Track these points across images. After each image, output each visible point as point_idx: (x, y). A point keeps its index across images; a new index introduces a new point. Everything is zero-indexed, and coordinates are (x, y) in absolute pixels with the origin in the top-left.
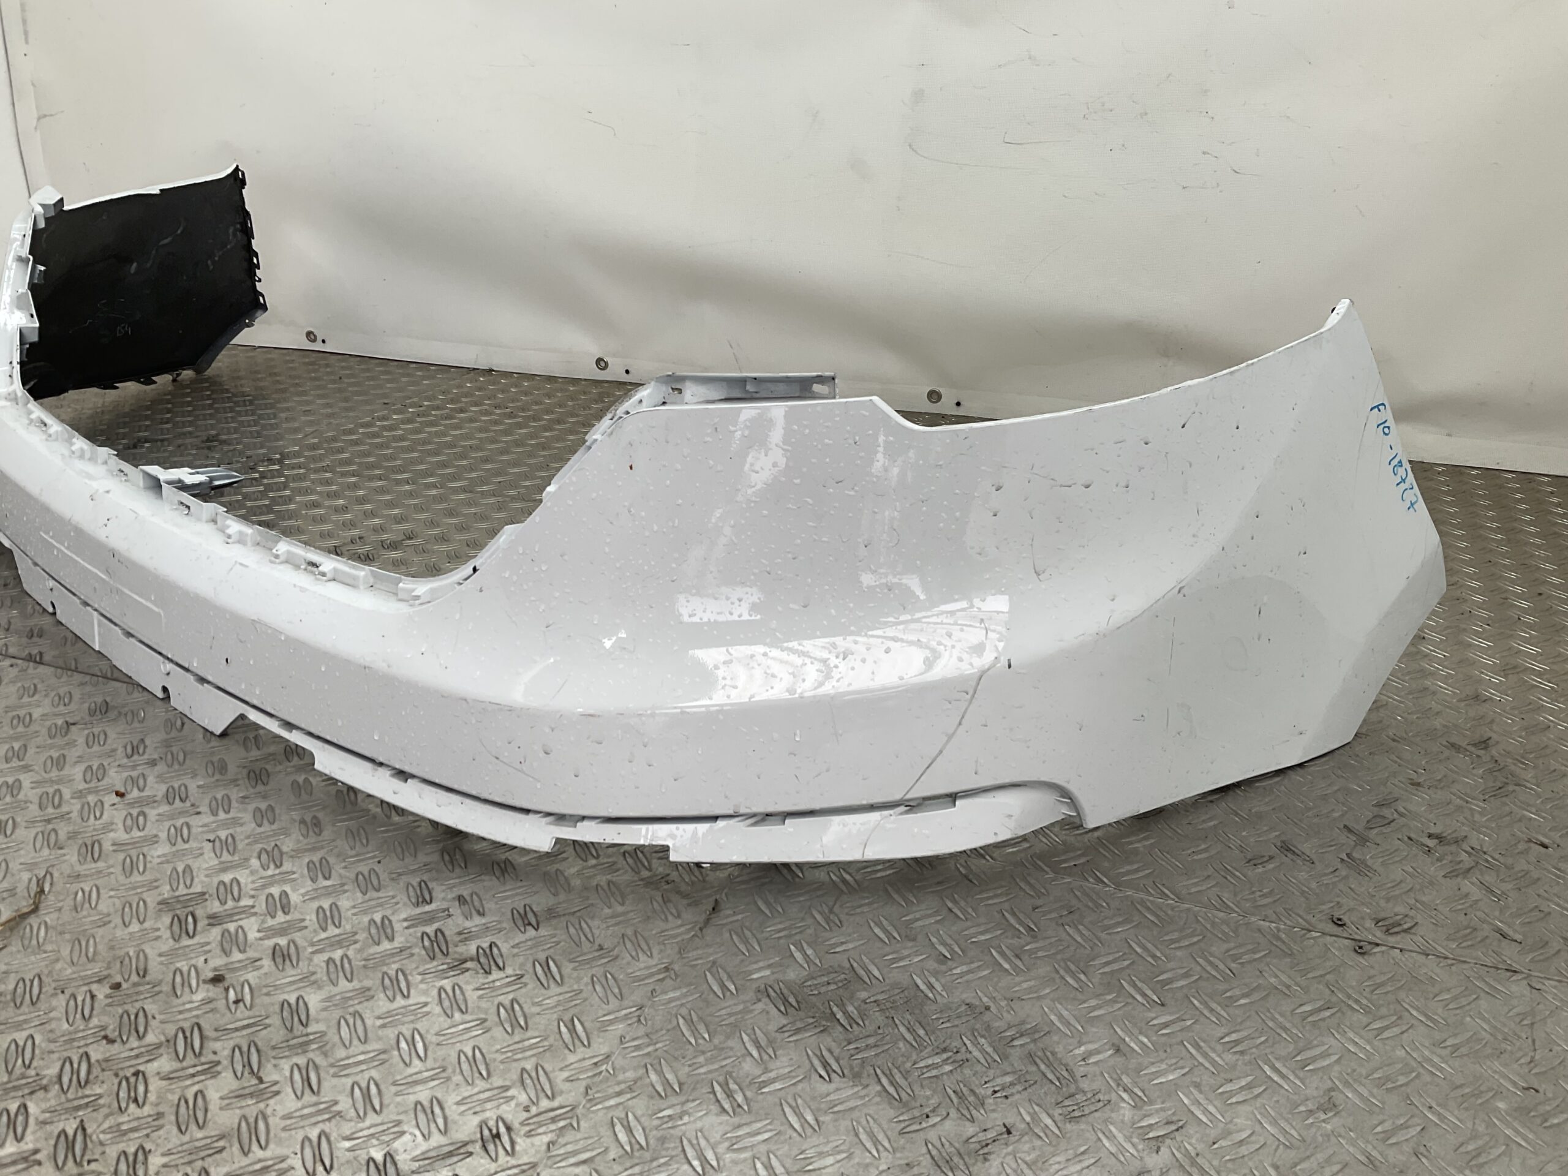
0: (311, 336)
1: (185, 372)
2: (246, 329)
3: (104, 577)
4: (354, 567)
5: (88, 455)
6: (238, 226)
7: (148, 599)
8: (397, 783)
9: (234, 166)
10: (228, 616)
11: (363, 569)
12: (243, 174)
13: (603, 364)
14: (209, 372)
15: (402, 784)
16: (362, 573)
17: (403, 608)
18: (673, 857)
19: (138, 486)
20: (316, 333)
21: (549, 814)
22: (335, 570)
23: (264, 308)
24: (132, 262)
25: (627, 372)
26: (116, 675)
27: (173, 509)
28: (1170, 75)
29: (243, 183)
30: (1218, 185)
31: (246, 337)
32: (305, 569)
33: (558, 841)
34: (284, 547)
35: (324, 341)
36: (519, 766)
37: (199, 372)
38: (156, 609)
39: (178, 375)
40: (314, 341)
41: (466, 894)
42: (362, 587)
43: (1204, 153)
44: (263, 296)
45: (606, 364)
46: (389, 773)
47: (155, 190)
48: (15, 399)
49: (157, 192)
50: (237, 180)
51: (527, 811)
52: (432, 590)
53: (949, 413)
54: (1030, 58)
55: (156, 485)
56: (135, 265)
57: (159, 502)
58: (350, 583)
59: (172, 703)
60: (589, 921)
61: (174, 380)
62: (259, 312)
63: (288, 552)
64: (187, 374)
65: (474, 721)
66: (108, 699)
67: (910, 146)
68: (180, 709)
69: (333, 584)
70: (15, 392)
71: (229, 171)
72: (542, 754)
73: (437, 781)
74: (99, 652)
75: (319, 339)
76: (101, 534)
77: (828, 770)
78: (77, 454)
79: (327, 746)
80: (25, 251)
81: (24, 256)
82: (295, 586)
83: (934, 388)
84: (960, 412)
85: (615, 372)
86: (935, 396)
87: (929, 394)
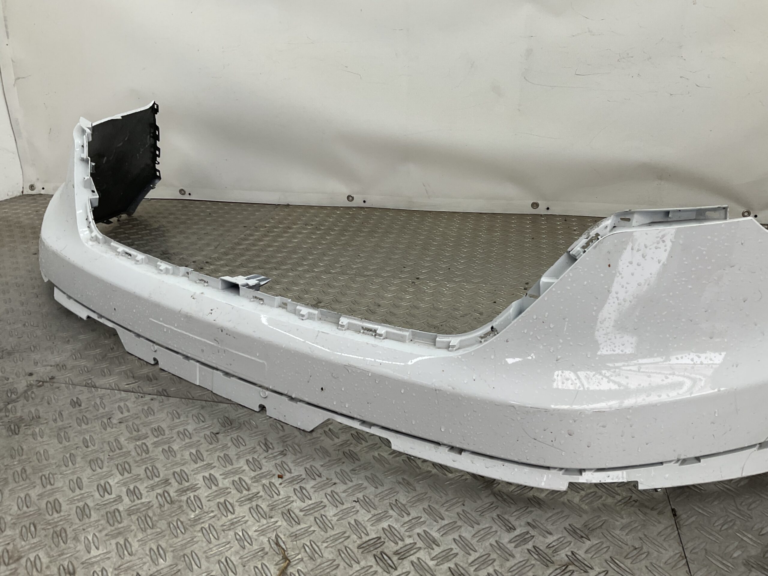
0: (182, 192)
1: (122, 215)
2: (152, 190)
3: (212, 343)
4: (400, 330)
5: (171, 272)
6: (152, 135)
7: (255, 356)
8: (454, 455)
9: (153, 102)
10: (324, 363)
11: (408, 331)
12: (158, 106)
13: (351, 198)
14: (135, 215)
15: (458, 456)
16: (407, 334)
17: (444, 353)
18: (641, 487)
19: (218, 289)
20: (185, 189)
21: (561, 469)
22: (387, 332)
23: (159, 178)
24: (104, 157)
25: (364, 202)
26: (220, 399)
27: (251, 301)
28: (663, 38)
29: (156, 111)
30: (689, 93)
31: (151, 194)
32: (363, 333)
33: (571, 484)
34: (344, 320)
35: (190, 194)
36: (551, 443)
37: (129, 214)
38: (261, 361)
39: (120, 217)
40: (184, 194)
41: (530, 520)
42: (407, 341)
43: (681, 77)
44: (159, 171)
45: (353, 198)
46: (447, 449)
47: (118, 117)
48: (96, 239)
49: (120, 118)
50: (154, 110)
51: (548, 468)
52: (461, 341)
54: (589, 31)
55: (234, 287)
56: (105, 158)
57: (238, 296)
58: (401, 339)
59: (268, 413)
60: (614, 531)
61: (118, 221)
62: (157, 181)
63: (349, 323)
64: (124, 216)
65: (519, 418)
66: (226, 415)
67: (525, 78)
68: (274, 417)
69: (386, 340)
70: (96, 236)
71: (151, 105)
72: (567, 436)
73: (488, 454)
74: (199, 386)
75: (187, 193)
76: (210, 319)
77: (730, 430)
78: (164, 271)
79: (398, 435)
80: (85, 155)
81: (85, 157)
82: (367, 344)
83: (535, 201)
84: (549, 212)
85: (358, 202)
86: (535, 205)
87: (533, 204)
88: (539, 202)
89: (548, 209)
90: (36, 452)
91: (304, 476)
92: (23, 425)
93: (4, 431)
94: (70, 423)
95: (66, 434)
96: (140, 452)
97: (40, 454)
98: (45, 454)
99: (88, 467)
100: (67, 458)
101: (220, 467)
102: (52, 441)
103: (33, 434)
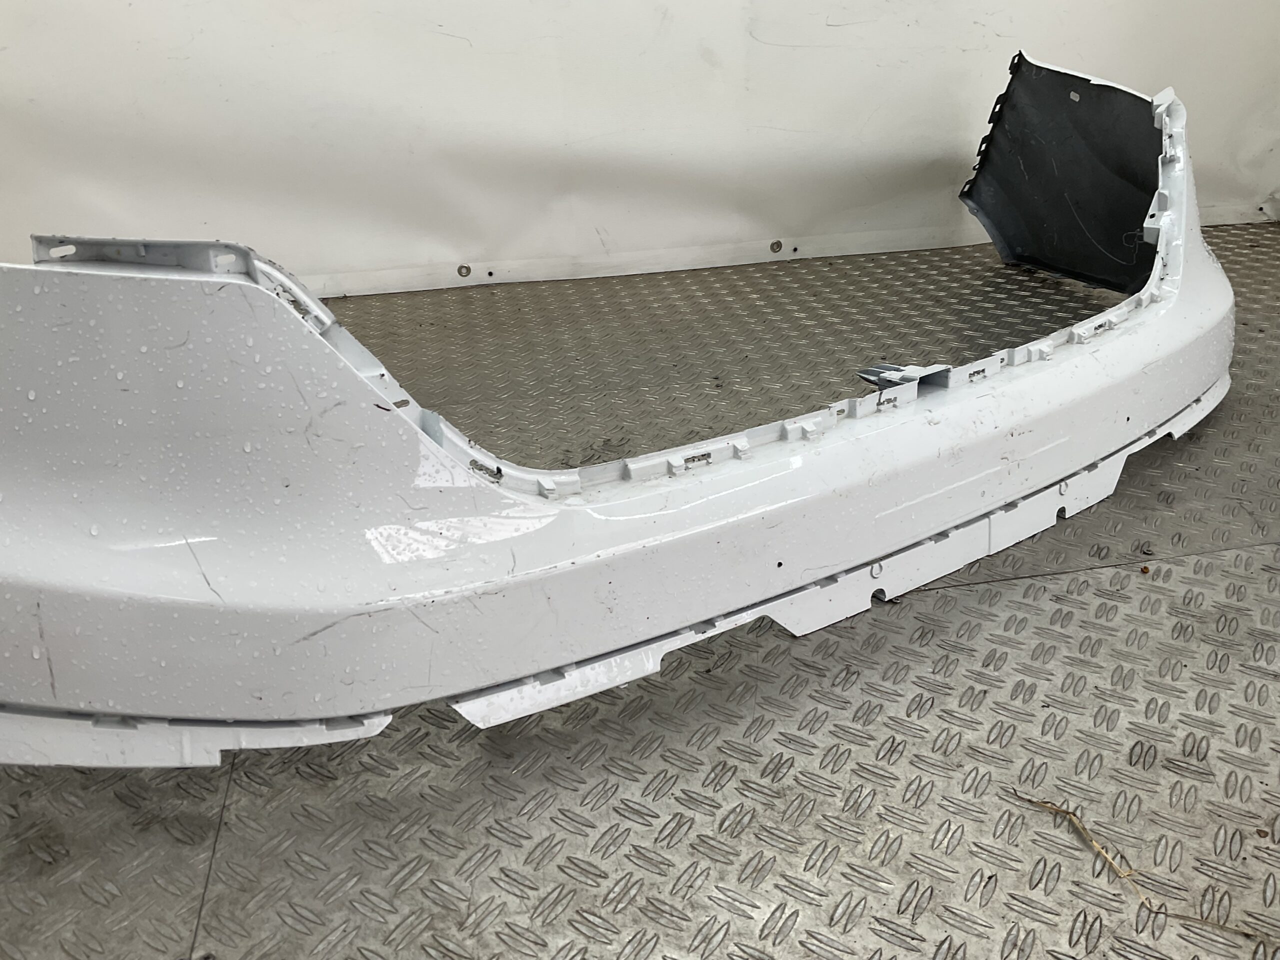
3: (998, 468)
13: (464, 271)
25: (490, 274)
45: (468, 269)
53: (788, 259)
67: (751, 33)
83: (775, 241)
84: (797, 256)
85: (478, 276)
86: (777, 246)
87: (772, 245)
88: (782, 241)
89: (795, 250)
90: (418, 795)
91: (927, 695)
92: (324, 759)
93: (297, 781)
94: (419, 729)
95: (437, 750)
96: (618, 737)
97: (429, 795)
98: (440, 792)
99: (555, 789)
100: (491, 785)
101: (782, 718)
102: (423, 770)
103: (367, 769)
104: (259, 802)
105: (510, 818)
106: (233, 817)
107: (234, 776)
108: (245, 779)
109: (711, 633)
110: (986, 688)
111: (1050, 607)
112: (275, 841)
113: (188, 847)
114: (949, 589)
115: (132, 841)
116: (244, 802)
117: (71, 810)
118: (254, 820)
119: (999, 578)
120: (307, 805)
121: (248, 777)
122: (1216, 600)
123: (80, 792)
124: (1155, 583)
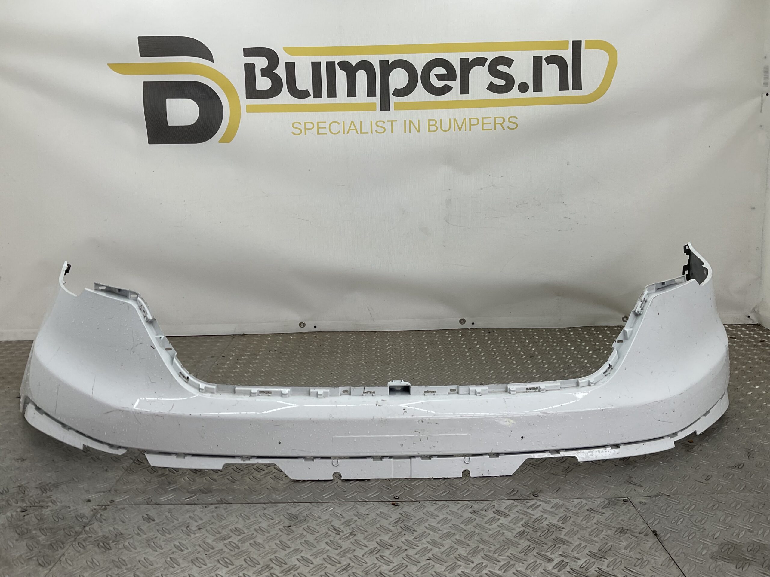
3: (413, 436)
4: (553, 383)
7: (457, 432)
10: (521, 418)
11: (557, 382)
13: (302, 325)
15: (618, 449)
19: (387, 395)
21: (668, 436)
22: (546, 386)
25: (315, 327)
27: (425, 395)
28: (548, 189)
30: (571, 229)
32: (529, 392)
33: (675, 442)
34: (512, 387)
38: (464, 434)
41: (561, 553)
42: (560, 389)
43: (564, 218)
45: (304, 324)
46: (611, 448)
51: (663, 437)
53: (469, 328)
54: (493, 185)
57: (410, 395)
59: (472, 475)
60: (620, 551)
63: (517, 388)
67: (446, 221)
68: (479, 475)
69: (548, 392)
72: (672, 413)
73: (634, 441)
76: (407, 416)
79: (579, 451)
83: (462, 318)
84: (474, 327)
85: (309, 328)
86: (463, 321)
87: (460, 321)
88: (466, 319)
89: (473, 324)
90: (138, 561)
91: (379, 548)
92: (111, 541)
93: (96, 549)
94: (154, 535)
95: (156, 544)
96: (231, 549)
97: (143, 561)
98: (147, 561)
99: (193, 565)
100: (169, 561)
101: (307, 550)
102: (147, 551)
103: (125, 547)
104: (77, 554)
105: (167, 575)
106: (64, 559)
107: (74, 543)
108: (77, 545)
109: (247, 462)
110: (407, 548)
111: (467, 514)
112: (74, 570)
113: (42, 568)
114: (426, 502)
115: (23, 562)
116: (72, 553)
117: (8, 548)
118: (71, 561)
119: (453, 499)
120: (94, 558)
121: (78, 544)
122: (551, 521)
123: (14, 541)
124: (528, 511)
